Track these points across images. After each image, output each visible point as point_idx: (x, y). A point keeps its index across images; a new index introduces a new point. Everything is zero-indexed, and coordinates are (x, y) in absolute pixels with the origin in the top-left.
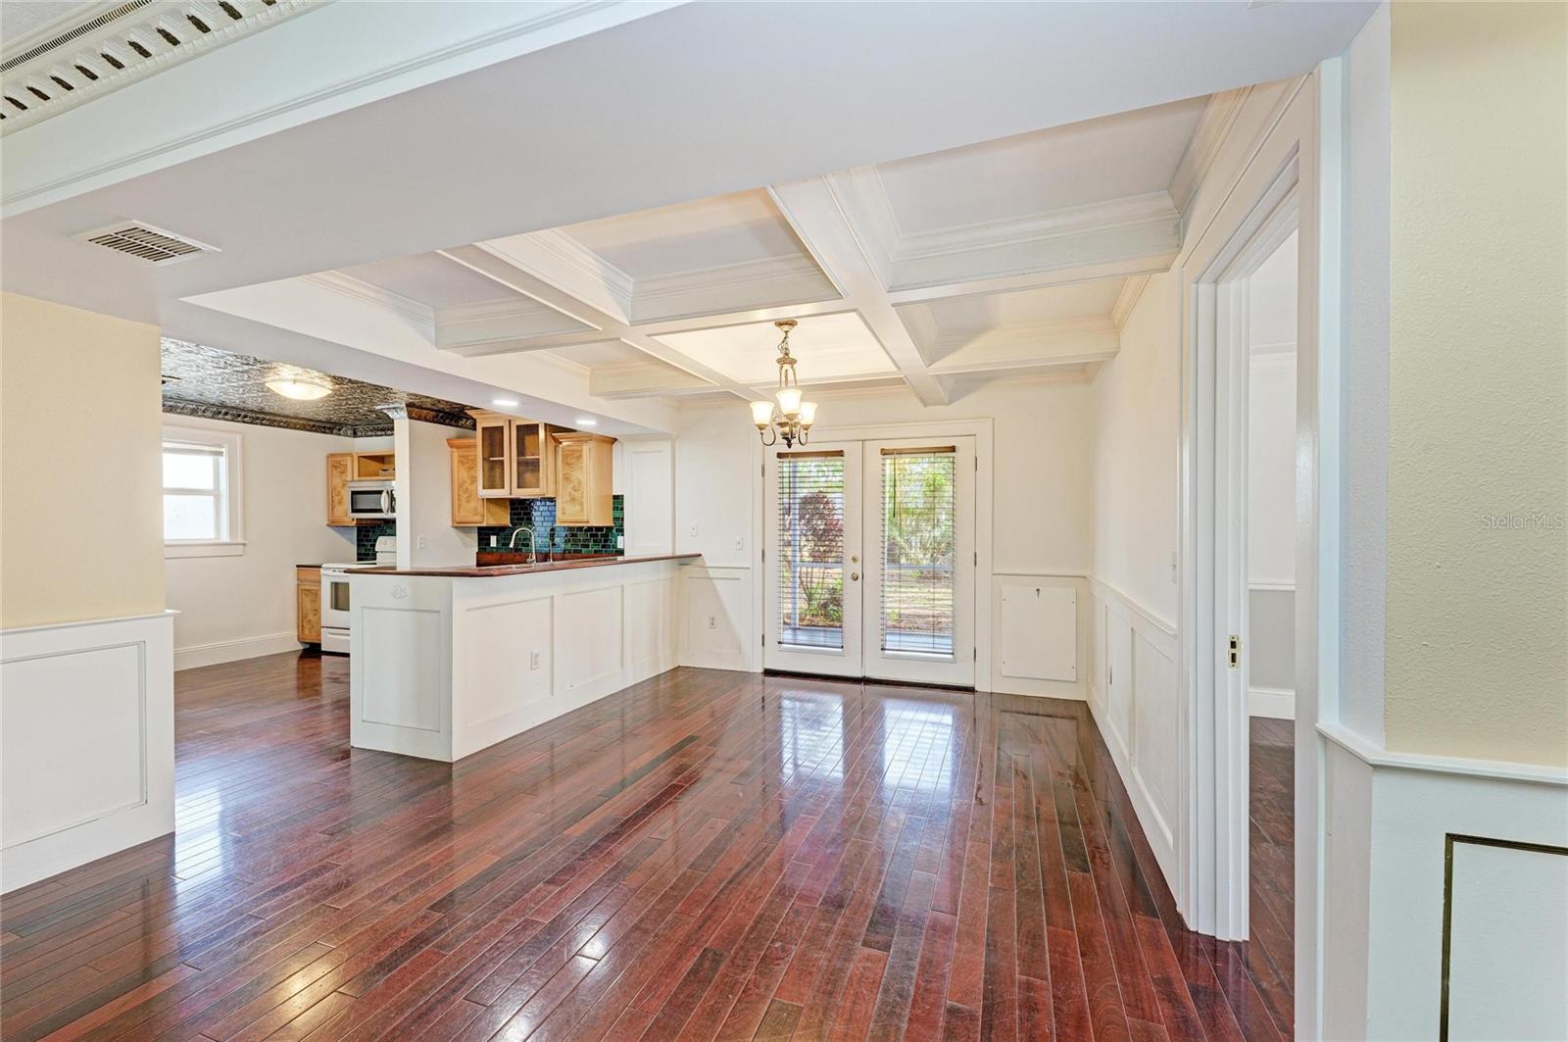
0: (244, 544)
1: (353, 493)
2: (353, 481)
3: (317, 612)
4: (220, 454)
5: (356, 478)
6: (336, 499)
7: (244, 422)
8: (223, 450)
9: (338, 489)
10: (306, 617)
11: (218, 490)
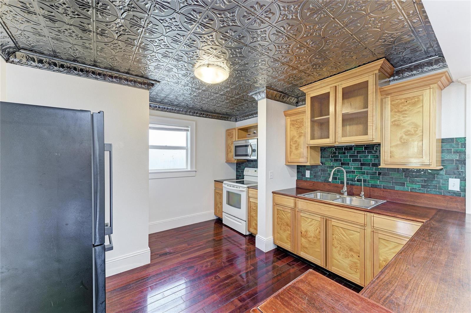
0: (196, 171)
1: (236, 147)
2: (235, 141)
3: (221, 203)
4: (188, 130)
5: (237, 139)
6: (229, 150)
7: (197, 116)
8: (189, 129)
9: (230, 145)
10: (217, 205)
11: (188, 147)
